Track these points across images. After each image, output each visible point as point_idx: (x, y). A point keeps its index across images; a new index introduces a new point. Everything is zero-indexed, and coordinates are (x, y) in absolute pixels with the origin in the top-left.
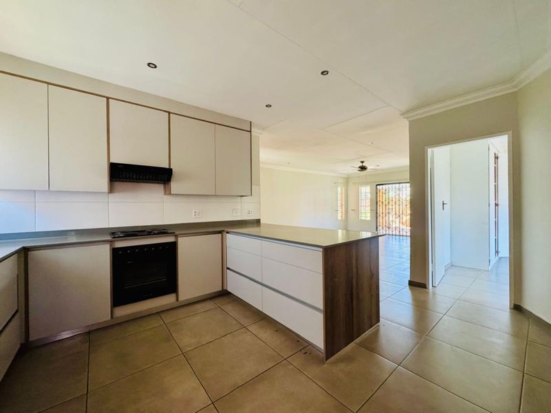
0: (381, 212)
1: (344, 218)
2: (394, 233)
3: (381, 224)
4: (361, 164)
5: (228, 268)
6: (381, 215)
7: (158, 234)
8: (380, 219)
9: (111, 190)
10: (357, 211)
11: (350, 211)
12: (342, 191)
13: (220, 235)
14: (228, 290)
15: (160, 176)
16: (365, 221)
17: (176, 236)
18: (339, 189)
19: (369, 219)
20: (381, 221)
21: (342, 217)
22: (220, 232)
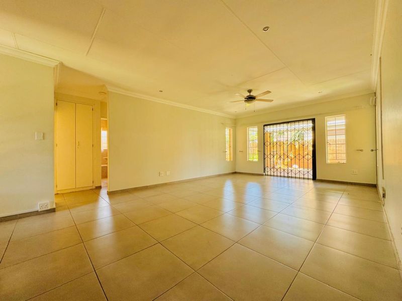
0: (269, 153)
1: (232, 160)
2: (282, 175)
3: (269, 166)
4: (248, 94)
6: (269, 156)
8: (268, 160)
10: (244, 152)
11: (238, 152)
12: (230, 133)
16: (252, 162)
18: (227, 131)
19: (256, 160)
20: (269, 161)
21: (230, 158)
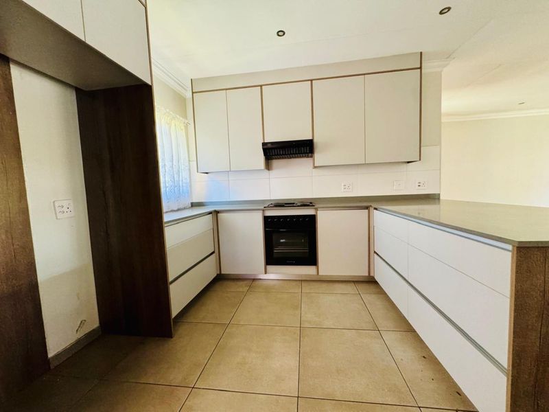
5: (375, 252)
7: (301, 206)
9: (268, 166)
13: (367, 211)
14: (376, 278)
15: (303, 148)
17: (316, 209)
22: (367, 208)
